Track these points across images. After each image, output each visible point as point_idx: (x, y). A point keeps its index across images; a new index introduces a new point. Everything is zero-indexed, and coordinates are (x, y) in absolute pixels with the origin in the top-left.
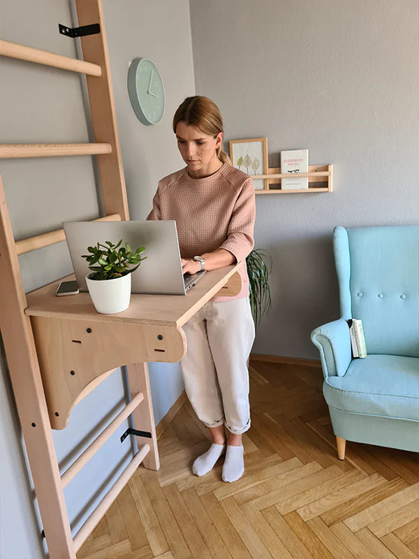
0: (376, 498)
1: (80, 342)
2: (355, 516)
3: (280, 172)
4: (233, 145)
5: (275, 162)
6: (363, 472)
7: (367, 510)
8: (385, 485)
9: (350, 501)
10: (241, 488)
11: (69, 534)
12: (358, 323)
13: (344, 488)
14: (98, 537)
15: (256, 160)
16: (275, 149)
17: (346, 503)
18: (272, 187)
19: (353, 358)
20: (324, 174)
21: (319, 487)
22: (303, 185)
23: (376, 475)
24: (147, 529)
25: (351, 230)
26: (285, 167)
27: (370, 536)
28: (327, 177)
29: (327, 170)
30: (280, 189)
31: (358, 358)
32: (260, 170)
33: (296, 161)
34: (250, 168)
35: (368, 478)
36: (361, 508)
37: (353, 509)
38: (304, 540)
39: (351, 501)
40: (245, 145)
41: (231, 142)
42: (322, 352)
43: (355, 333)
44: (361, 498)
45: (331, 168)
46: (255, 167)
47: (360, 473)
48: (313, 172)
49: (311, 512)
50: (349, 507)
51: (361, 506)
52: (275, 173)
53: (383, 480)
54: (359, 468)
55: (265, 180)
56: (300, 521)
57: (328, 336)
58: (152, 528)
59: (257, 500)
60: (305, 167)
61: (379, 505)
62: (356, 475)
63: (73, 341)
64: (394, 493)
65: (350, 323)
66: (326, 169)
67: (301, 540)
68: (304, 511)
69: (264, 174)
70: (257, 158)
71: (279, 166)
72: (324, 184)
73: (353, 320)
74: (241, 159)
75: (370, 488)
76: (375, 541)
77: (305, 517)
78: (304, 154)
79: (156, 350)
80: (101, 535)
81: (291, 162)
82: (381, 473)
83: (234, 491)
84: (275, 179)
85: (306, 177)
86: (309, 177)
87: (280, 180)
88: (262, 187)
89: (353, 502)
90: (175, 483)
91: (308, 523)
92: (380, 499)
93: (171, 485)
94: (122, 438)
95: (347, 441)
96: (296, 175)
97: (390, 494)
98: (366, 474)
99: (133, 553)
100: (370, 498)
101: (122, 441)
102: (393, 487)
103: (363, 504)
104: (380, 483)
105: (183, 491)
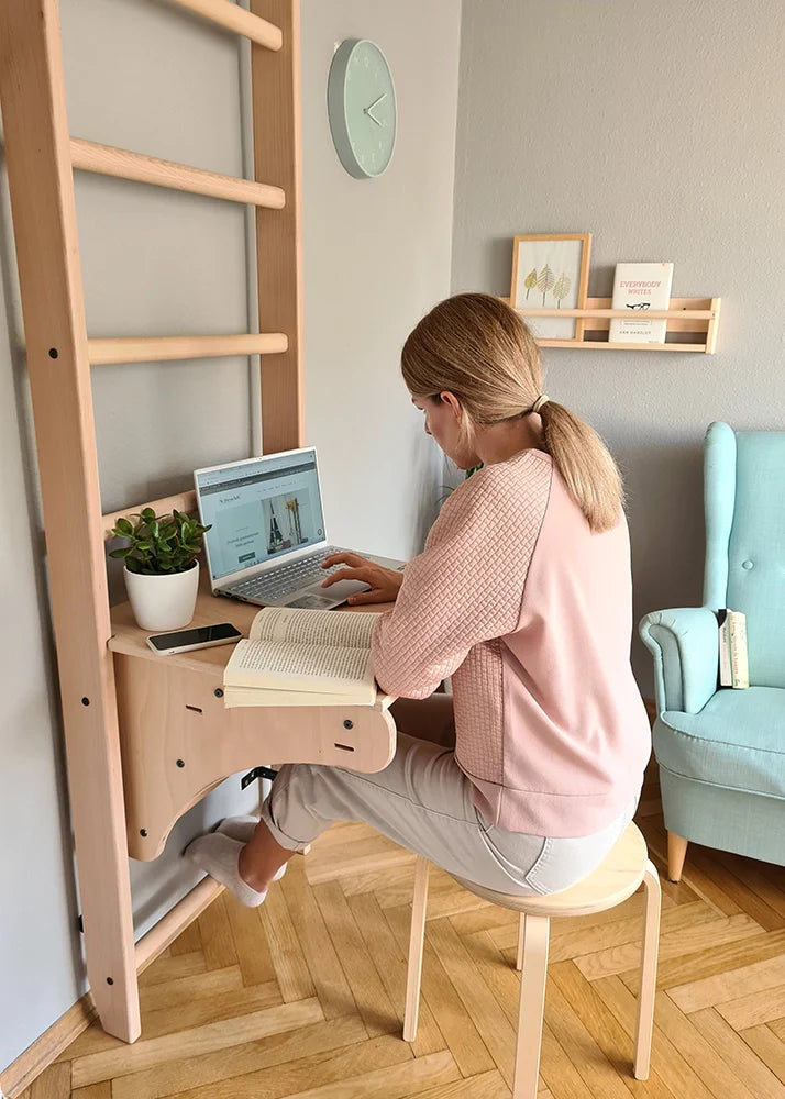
0: (738, 959)
1: (200, 711)
2: (691, 985)
3: (610, 307)
4: (521, 244)
5: (603, 285)
6: (717, 909)
7: (717, 979)
8: (759, 938)
9: (684, 956)
10: (467, 906)
11: (129, 934)
12: (737, 619)
13: (674, 932)
14: (181, 954)
15: (564, 278)
16: (605, 259)
17: (674, 960)
18: (590, 336)
19: (719, 687)
20: (702, 315)
21: (622, 925)
22: (655, 335)
23: (742, 918)
24: (275, 953)
25: (743, 435)
26: (621, 296)
27: (719, 1024)
28: (706, 323)
29: (709, 309)
30: (607, 341)
31: (731, 687)
32: (570, 299)
33: (645, 284)
34: (549, 293)
35: (726, 922)
36: (704, 974)
37: (689, 972)
38: (583, 1011)
39: (686, 958)
40: (545, 247)
41: (516, 238)
42: (659, 659)
43: (729, 638)
44: (707, 955)
45: (717, 304)
46: (559, 293)
47: (710, 910)
48: (678, 309)
49: (602, 967)
50: (681, 968)
51: (706, 969)
52: (600, 307)
53: (755, 929)
54: (708, 901)
55: (577, 320)
56: (579, 979)
57: (674, 627)
58: (286, 953)
59: (497, 930)
60: (662, 300)
61: (743, 972)
62: (702, 912)
63: (188, 707)
64: (777, 955)
65: (721, 616)
66: (706, 305)
67: (577, 1013)
68: (589, 963)
69: (576, 308)
70: (567, 275)
71: (609, 294)
72: (700, 337)
73: (728, 611)
74: (533, 275)
75: (728, 939)
76: (730, 1036)
77: (590, 973)
78: (664, 273)
79: (337, 745)
80: (188, 952)
81: (636, 287)
82: (753, 915)
83: (452, 910)
84: (599, 320)
85: (662, 318)
86: (669, 319)
87: (608, 321)
88: (570, 335)
89: (690, 960)
90: (337, 881)
91: (595, 985)
92: (746, 961)
93: (330, 882)
94: (243, 781)
95: (690, 843)
96: (642, 313)
97: (767, 956)
98: (721, 913)
99: (245, 990)
100: (728, 956)
101: (244, 787)
102: (776, 944)
103: (712, 967)
104: (751, 934)
105: (352, 897)
